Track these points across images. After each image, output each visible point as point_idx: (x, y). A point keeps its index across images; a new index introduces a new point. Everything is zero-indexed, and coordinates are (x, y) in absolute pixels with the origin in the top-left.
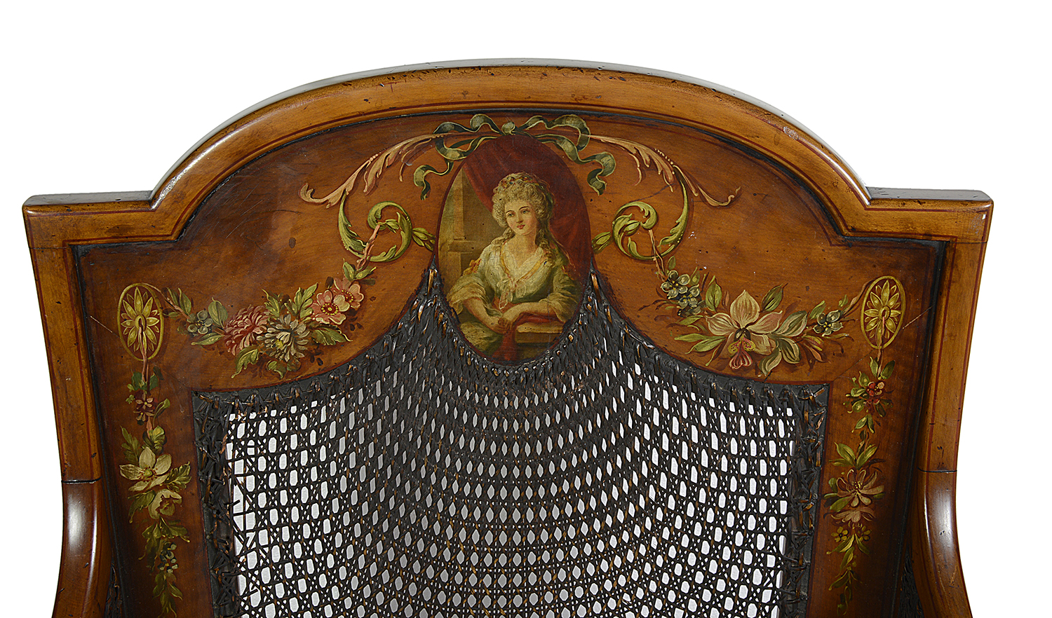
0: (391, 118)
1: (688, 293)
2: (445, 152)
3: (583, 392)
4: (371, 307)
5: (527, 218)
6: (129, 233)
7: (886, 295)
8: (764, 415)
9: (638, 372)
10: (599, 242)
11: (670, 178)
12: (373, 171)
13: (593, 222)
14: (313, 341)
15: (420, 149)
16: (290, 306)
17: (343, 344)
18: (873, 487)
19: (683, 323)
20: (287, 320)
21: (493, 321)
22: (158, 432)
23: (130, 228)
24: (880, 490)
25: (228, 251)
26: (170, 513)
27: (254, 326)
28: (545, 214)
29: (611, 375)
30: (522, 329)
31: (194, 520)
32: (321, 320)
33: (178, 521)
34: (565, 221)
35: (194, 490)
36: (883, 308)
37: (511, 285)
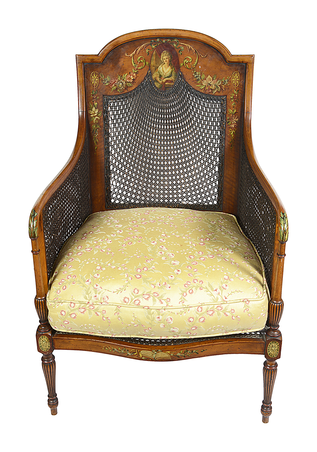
0: (142, 39)
1: (198, 76)
2: (152, 46)
3: (178, 98)
4: (137, 78)
5: (167, 60)
6: (94, 61)
7: (236, 75)
8: (214, 103)
9: (189, 93)
10: (181, 65)
11: (194, 52)
12: (139, 50)
13: (180, 61)
14: (126, 85)
15: (147, 46)
16: (122, 77)
17: (132, 86)
18: (236, 119)
19: (197, 82)
20: (122, 81)
21: (161, 82)
22: (96, 103)
23: (94, 60)
24: (238, 119)
25: (111, 66)
26: (97, 122)
27: (115, 82)
28: (171, 59)
29: (184, 94)
30: (166, 84)
31: (102, 124)
32: (128, 81)
33: (99, 124)
34: (175, 61)
35: (102, 117)
36: (236, 78)
37: (164, 74)
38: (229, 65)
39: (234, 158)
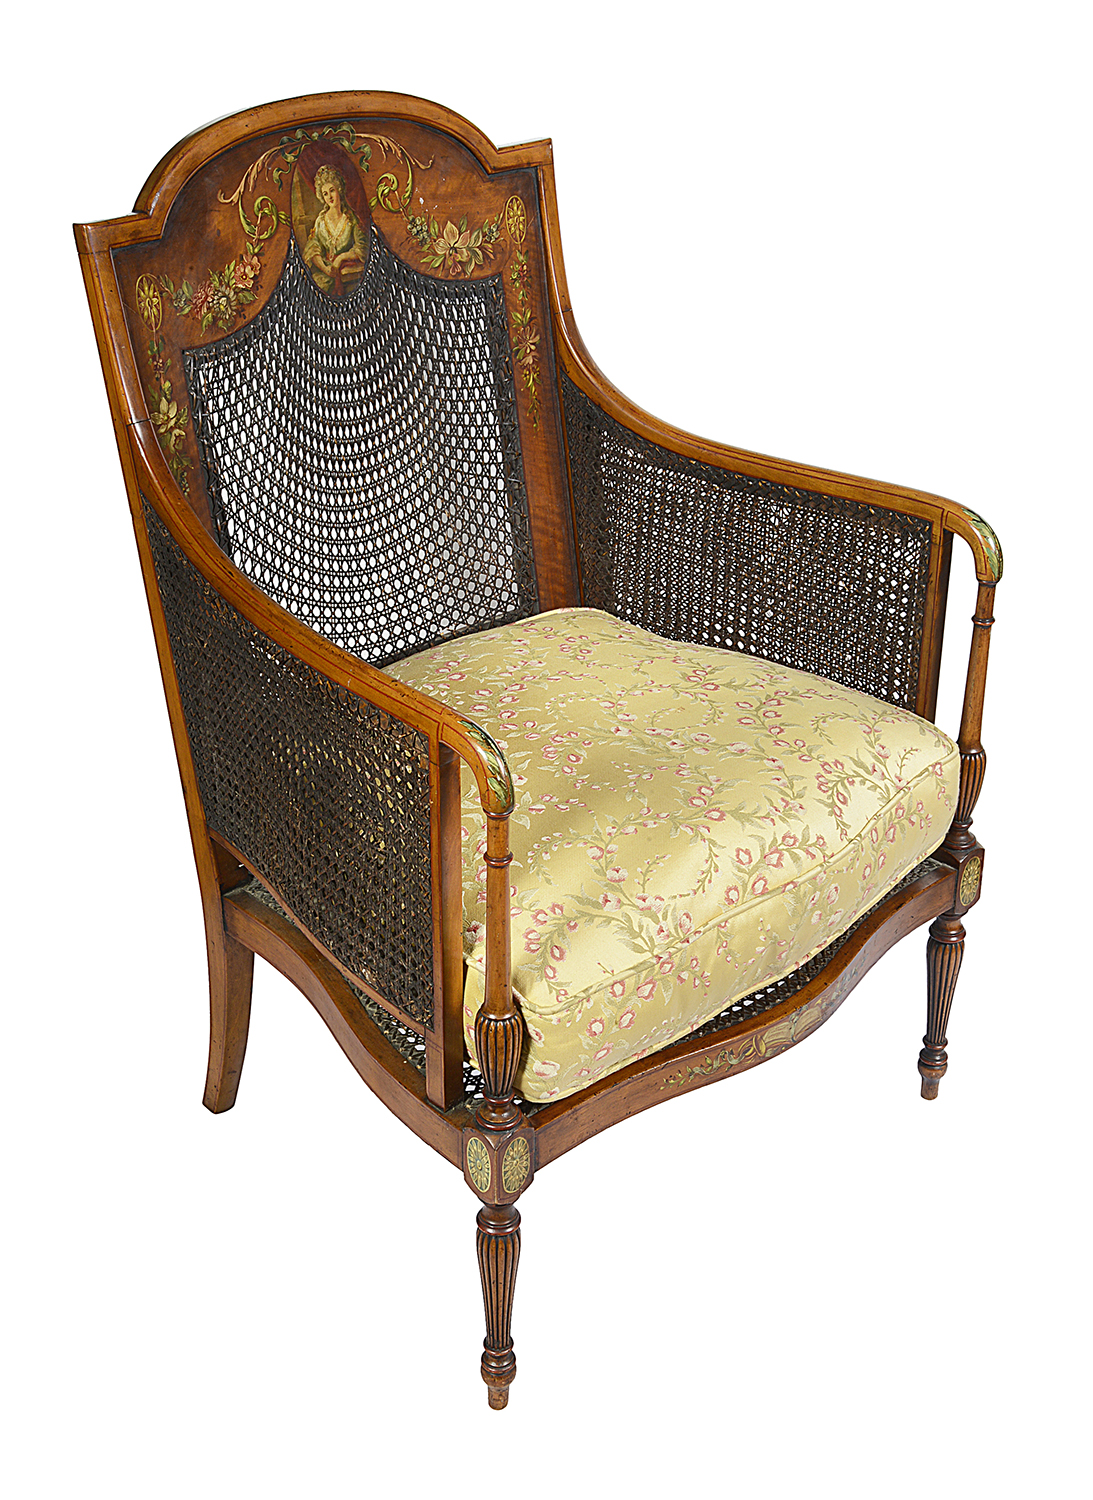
0: (256, 138)
1: (422, 229)
2: (286, 157)
4: (265, 272)
5: (334, 194)
7: (515, 208)
8: (473, 303)
9: (406, 289)
10: (372, 205)
11: (399, 155)
12: (252, 176)
13: (367, 192)
14: (238, 300)
15: (273, 158)
16: (223, 278)
17: (254, 301)
18: (535, 336)
19: (423, 250)
20: (223, 289)
21: (328, 269)
22: (168, 385)
23: (140, 232)
24: (538, 337)
25: (187, 244)
26: (181, 447)
27: (207, 296)
28: (342, 191)
30: (344, 272)
31: (194, 449)
32: (240, 286)
33: (186, 453)
34: (353, 193)
35: (191, 427)
36: (515, 217)
37: (333, 242)
38: (492, 181)
39: (545, 453)
